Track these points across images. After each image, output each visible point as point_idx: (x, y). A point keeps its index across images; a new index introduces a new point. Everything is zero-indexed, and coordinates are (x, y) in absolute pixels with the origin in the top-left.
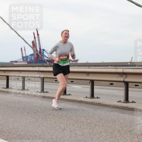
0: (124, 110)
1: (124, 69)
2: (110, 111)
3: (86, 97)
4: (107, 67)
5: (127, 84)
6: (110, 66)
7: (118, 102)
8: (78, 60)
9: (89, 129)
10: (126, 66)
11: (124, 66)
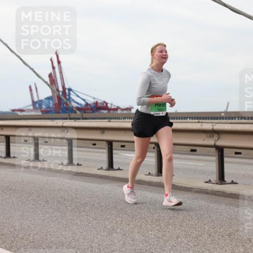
0: (218, 197)
1: (214, 124)
2: (193, 199)
3: (150, 173)
4: (183, 121)
5: (220, 150)
6: (190, 118)
7: (207, 182)
8: (132, 108)
9: (157, 230)
10: (217, 118)
11: (214, 118)
